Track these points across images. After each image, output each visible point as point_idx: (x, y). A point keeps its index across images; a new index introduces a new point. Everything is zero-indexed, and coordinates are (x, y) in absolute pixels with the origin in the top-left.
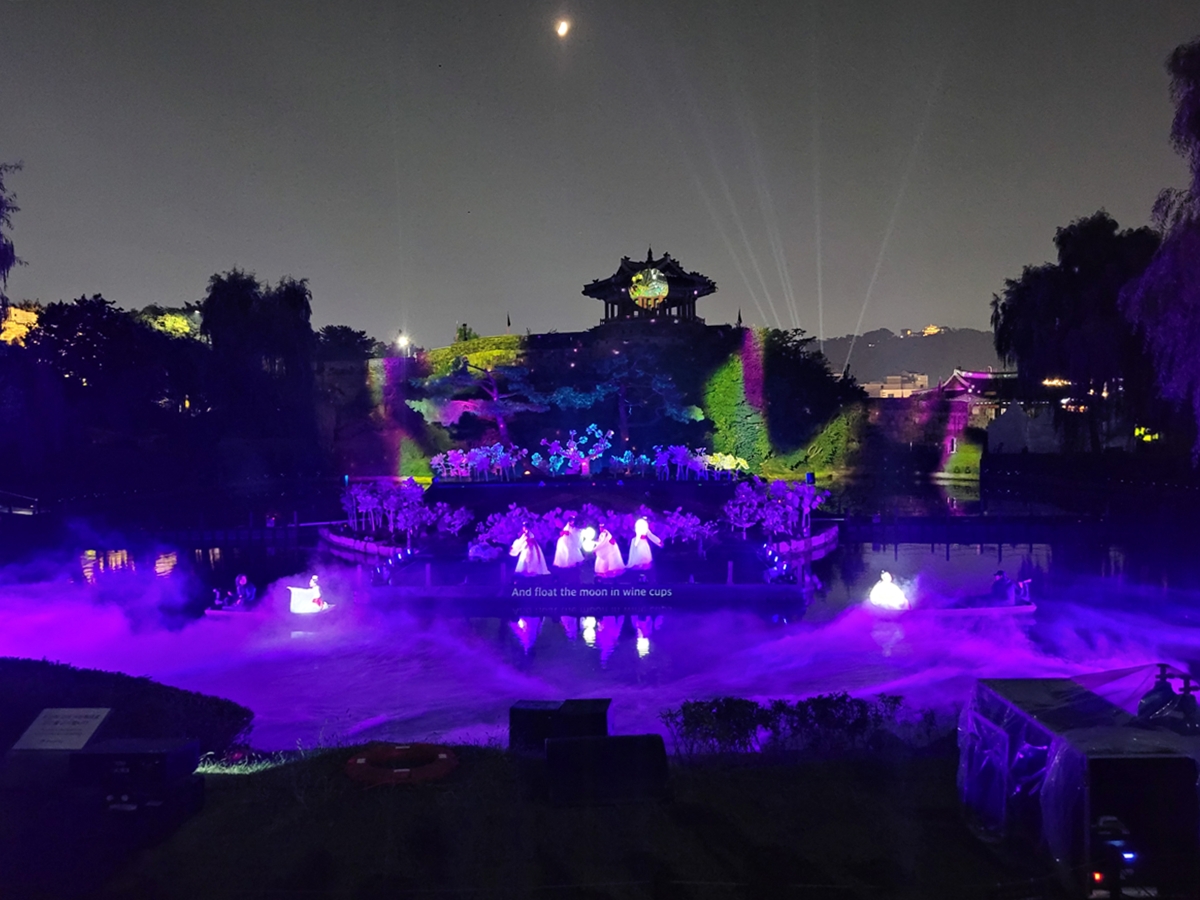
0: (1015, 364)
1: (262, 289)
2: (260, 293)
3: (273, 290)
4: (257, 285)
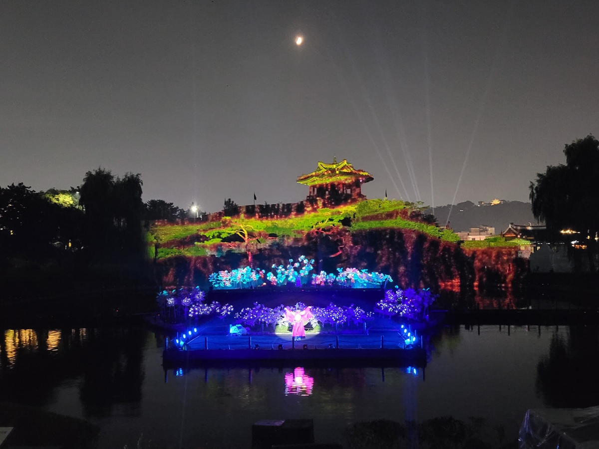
0: (544, 222)
1: (115, 180)
2: (113, 181)
3: (121, 180)
4: (112, 177)
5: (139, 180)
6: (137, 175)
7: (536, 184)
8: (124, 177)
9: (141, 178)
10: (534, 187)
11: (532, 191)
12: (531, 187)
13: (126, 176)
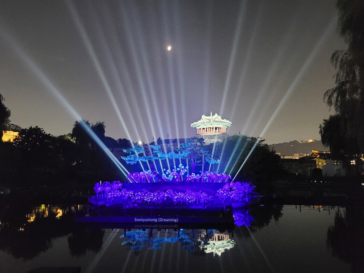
1: (91, 125)
3: (94, 125)
5: (103, 125)
6: (102, 123)
7: (323, 125)
8: (96, 124)
9: (104, 124)
10: (322, 127)
11: (321, 129)
12: (320, 127)
13: (97, 123)
